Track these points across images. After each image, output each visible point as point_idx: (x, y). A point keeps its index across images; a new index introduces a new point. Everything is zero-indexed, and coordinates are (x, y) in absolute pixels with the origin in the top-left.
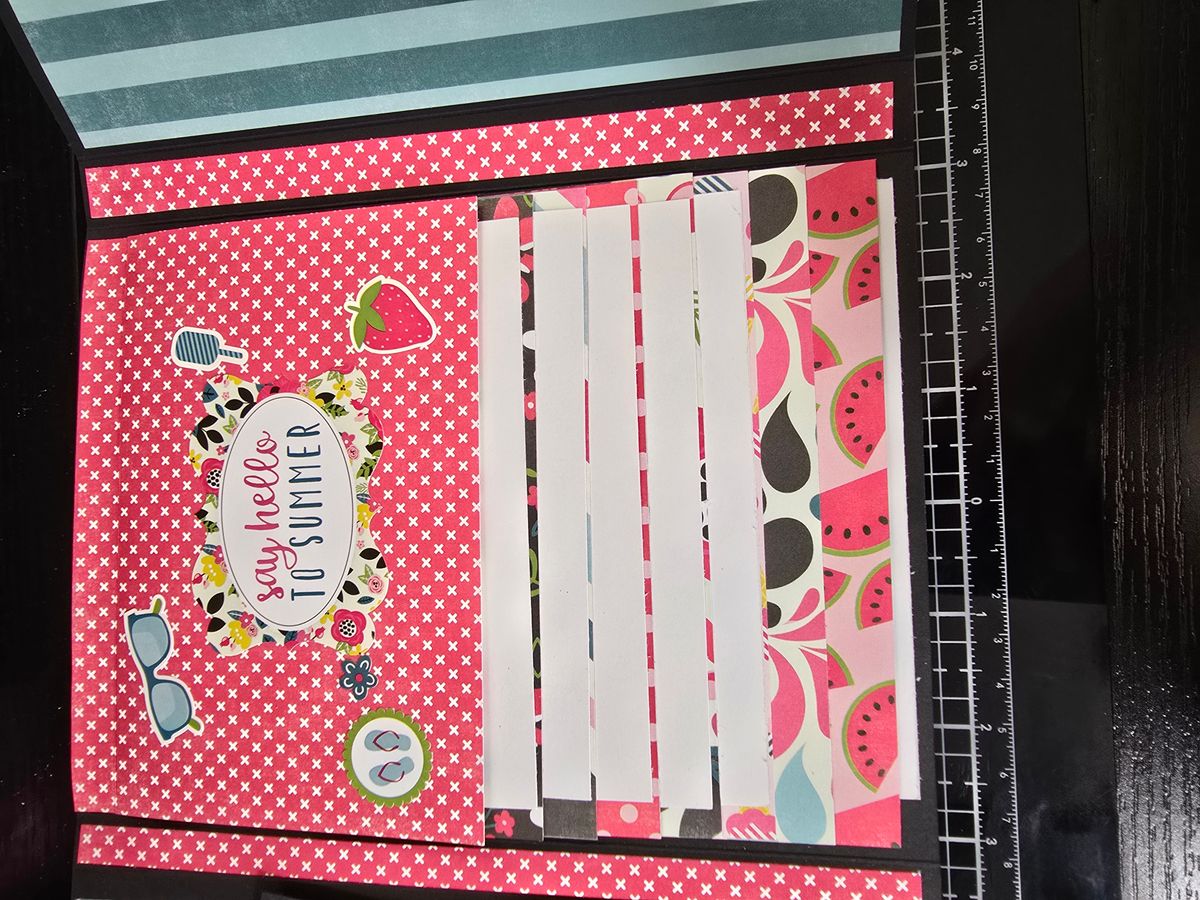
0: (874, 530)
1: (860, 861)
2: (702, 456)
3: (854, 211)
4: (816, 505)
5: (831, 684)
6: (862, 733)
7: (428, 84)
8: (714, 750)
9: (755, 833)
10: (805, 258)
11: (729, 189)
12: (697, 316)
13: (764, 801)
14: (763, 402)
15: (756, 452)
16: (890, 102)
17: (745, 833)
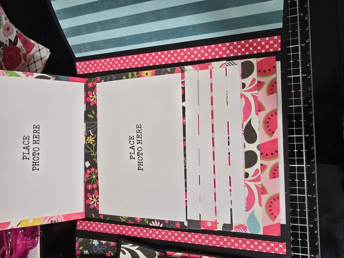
0: (274, 154)
1: (270, 239)
2: (228, 134)
3: (270, 70)
4: (259, 147)
5: (262, 194)
6: (270, 206)
7: (158, 40)
8: (231, 209)
9: (242, 231)
10: (256, 83)
11: (236, 65)
12: (227, 98)
13: (244, 222)
14: (245, 120)
15: (243, 133)
16: (280, 41)
17: (239, 230)
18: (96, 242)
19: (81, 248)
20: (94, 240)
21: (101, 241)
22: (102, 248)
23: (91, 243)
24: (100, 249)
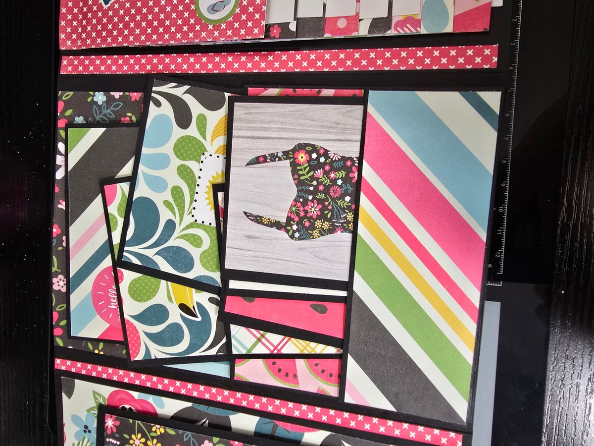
1: (465, 41)
9: (409, 29)
13: (415, 11)
18: (100, 97)
19: (69, 113)
20: (97, 93)
21: (112, 93)
22: (114, 107)
23: (89, 100)
24: (109, 111)
